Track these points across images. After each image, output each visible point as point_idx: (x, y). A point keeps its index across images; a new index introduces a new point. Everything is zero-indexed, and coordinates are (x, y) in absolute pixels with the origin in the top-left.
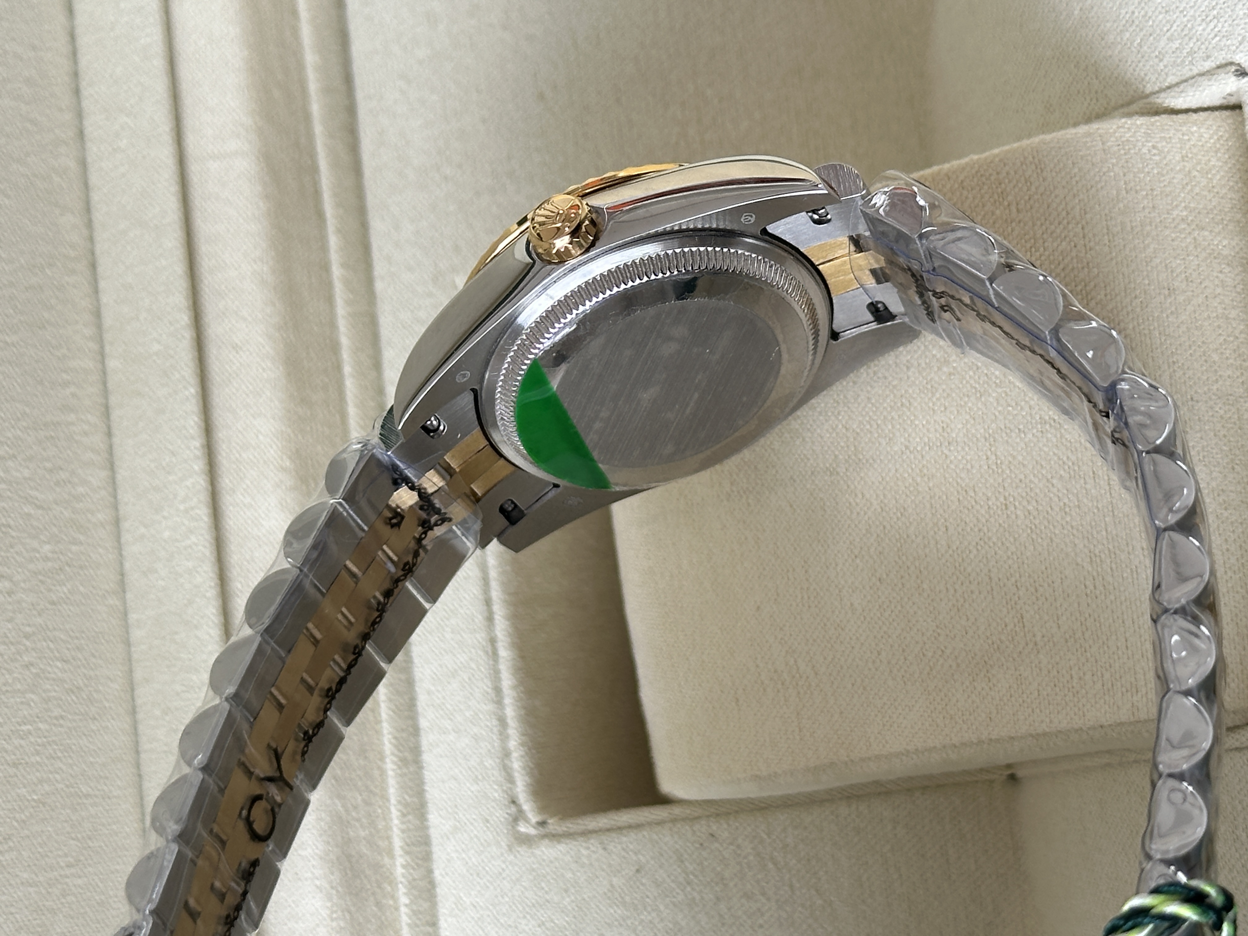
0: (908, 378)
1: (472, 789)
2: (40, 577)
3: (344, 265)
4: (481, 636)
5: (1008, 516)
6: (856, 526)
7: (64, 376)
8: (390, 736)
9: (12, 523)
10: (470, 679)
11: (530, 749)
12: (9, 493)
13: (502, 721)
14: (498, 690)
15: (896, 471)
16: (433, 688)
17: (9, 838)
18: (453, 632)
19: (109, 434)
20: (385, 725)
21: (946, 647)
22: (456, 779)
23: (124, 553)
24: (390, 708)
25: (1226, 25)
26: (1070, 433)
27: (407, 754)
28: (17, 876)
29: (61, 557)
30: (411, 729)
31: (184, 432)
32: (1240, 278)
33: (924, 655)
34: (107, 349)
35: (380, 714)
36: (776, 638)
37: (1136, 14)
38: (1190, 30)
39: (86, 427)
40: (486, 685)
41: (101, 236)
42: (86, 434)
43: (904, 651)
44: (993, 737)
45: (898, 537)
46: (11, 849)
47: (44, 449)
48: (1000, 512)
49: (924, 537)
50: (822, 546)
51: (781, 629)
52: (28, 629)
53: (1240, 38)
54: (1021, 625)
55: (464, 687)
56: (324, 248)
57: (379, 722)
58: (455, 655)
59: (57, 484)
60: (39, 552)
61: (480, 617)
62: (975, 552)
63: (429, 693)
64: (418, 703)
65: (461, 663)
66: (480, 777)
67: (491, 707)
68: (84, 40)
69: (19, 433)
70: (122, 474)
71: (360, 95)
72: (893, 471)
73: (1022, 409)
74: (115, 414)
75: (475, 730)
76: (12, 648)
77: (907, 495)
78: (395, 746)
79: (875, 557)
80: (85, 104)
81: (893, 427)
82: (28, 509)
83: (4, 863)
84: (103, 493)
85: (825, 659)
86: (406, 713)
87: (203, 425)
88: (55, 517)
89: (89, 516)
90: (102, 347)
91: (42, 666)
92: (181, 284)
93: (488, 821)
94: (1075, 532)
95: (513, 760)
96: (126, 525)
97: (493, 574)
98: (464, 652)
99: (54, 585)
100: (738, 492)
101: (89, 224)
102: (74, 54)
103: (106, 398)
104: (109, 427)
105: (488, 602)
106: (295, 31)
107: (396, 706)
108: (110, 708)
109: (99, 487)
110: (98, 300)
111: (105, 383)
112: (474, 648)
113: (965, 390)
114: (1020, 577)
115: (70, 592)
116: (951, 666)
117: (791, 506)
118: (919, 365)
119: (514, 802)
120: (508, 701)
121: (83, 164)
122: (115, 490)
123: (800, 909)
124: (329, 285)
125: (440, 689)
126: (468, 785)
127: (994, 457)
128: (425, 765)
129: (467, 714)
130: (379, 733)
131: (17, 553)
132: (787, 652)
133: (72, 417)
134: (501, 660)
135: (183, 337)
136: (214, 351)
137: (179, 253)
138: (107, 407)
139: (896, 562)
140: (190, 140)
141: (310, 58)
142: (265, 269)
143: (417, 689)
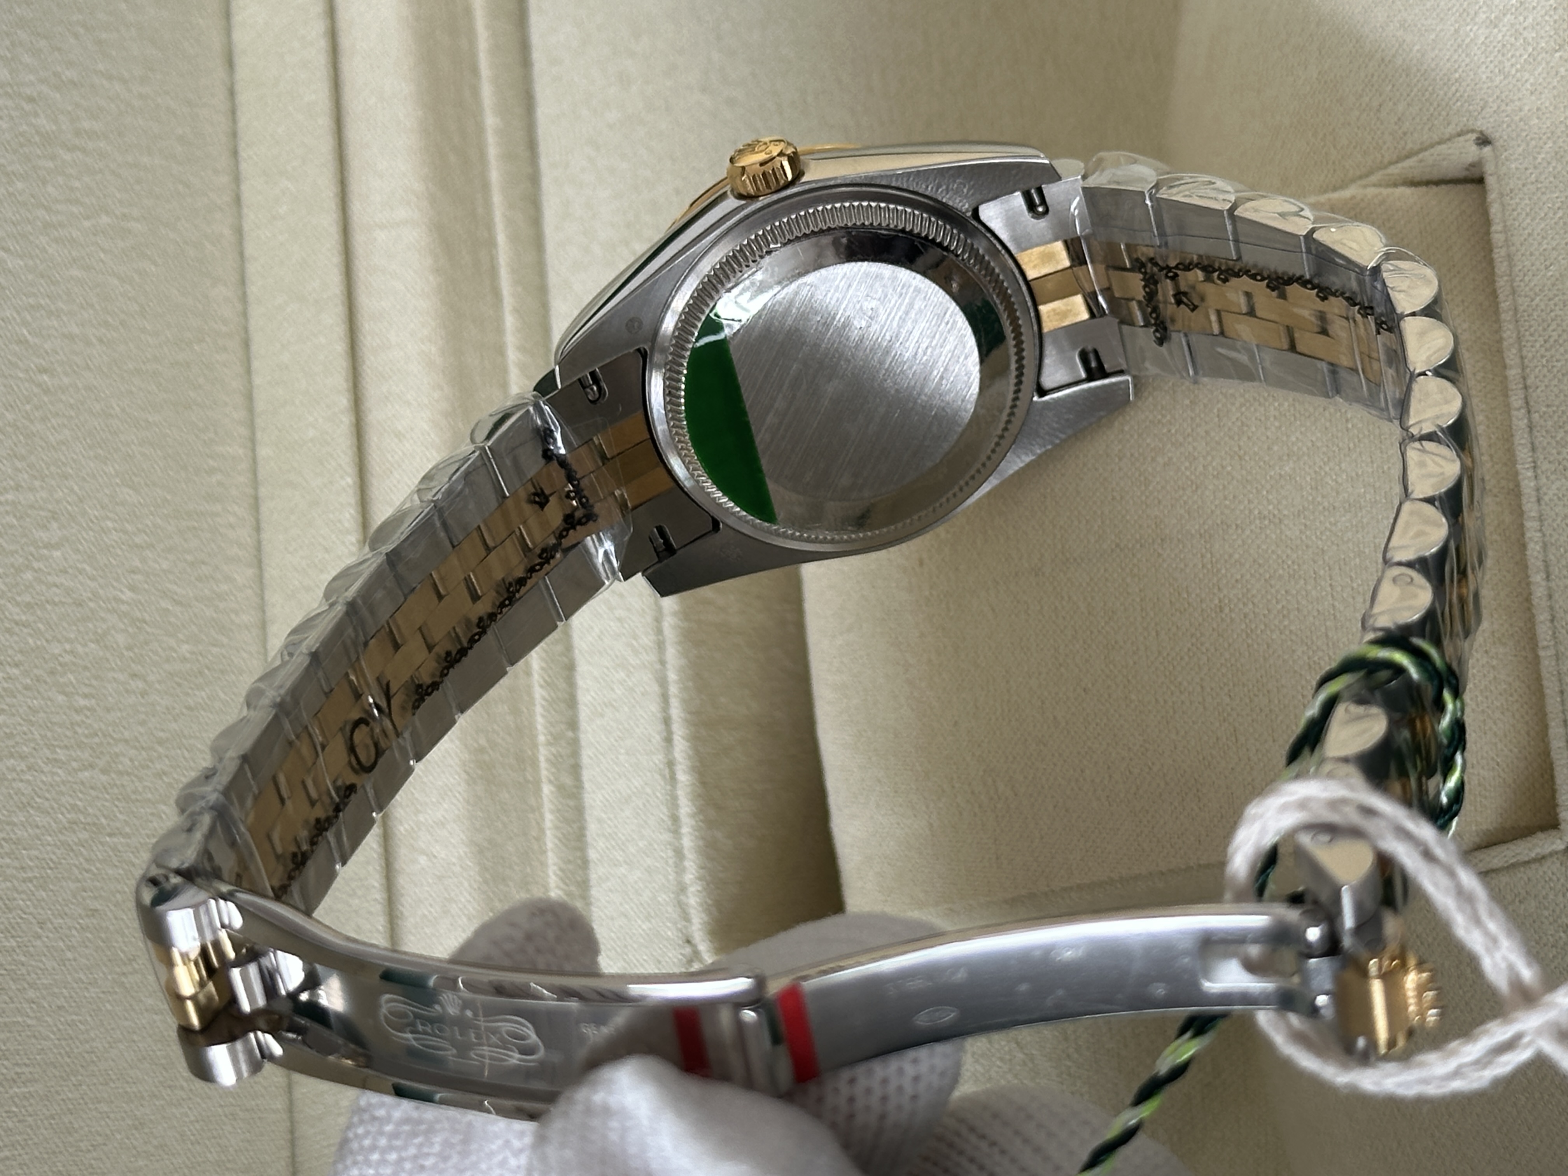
0: (1120, 469)
1: (644, 927)
2: (177, 679)
3: (521, 349)
4: (659, 759)
5: (1222, 620)
6: (1062, 632)
7: (211, 462)
8: (555, 868)
9: (147, 618)
10: (644, 805)
11: (708, 885)
12: (146, 586)
13: (679, 853)
14: (675, 819)
15: (1106, 570)
16: (604, 816)
17: (135, 960)
18: (627, 754)
19: (258, 529)
20: (550, 854)
21: (1153, 764)
22: (626, 916)
24: (556, 837)
25: (1468, 89)
26: (1290, 529)
27: (573, 888)
28: (141, 1001)
29: (200, 658)
30: (579, 862)
31: (338, 525)
32: (1480, 364)
33: (1130, 772)
34: (259, 435)
35: (545, 844)
36: (973, 755)
37: (1375, 78)
38: (1431, 94)
39: (232, 519)
40: (663, 813)
41: (256, 312)
42: (232, 527)
43: (1109, 768)
44: (1202, 862)
45: (1105, 643)
46: (135, 972)
47: (185, 540)
48: (1214, 615)
49: (1132, 644)
50: (1025, 653)
51: (979, 746)
52: (161, 734)
53: (1482, 103)
54: (1234, 739)
55: (638, 814)
56: (500, 330)
57: (544, 852)
58: (630, 780)
59: (199, 579)
60: (175, 651)
61: (658, 737)
62: (1186, 658)
63: (600, 821)
64: (588, 833)
65: (636, 788)
66: (653, 914)
67: (667, 837)
68: (244, 97)
69: (159, 521)
70: (271, 572)
72: (1102, 571)
73: (1240, 502)
74: (264, 509)
75: (649, 861)
76: (143, 753)
77: (1116, 598)
78: (561, 879)
79: (1081, 665)
80: (243, 166)
81: (1103, 522)
82: (165, 604)
83: (128, 986)
84: (249, 592)
85: (1025, 778)
86: (574, 843)
87: (360, 519)
88: (195, 615)
89: (233, 616)
90: (253, 433)
91: (175, 776)
92: (341, 364)
93: (659, 962)
94: (1294, 638)
95: (690, 895)
97: (673, 690)
98: (639, 776)
99: (192, 689)
100: (938, 596)
101: (244, 298)
102: (233, 112)
103: (256, 489)
104: (258, 521)
105: (667, 721)
106: (476, 92)
109: (245, 586)
110: (250, 382)
111: (255, 473)
112: (650, 771)
113: (1180, 483)
114: (1234, 685)
115: (209, 698)
116: (1158, 785)
117: (993, 610)
118: (1132, 455)
119: (688, 942)
120: (686, 829)
121: (239, 232)
122: (262, 590)
123: (998, 1063)
125: (612, 816)
126: (639, 922)
127: (1209, 556)
128: (593, 900)
129: (641, 844)
130: (544, 864)
131: (151, 650)
132: (985, 771)
133: (218, 507)
134: (679, 785)
135: (342, 422)
136: (375, 439)
137: (340, 330)
138: (256, 498)
139: (1102, 670)
140: (356, 207)
141: (491, 121)
142: (434, 349)
143: (587, 817)
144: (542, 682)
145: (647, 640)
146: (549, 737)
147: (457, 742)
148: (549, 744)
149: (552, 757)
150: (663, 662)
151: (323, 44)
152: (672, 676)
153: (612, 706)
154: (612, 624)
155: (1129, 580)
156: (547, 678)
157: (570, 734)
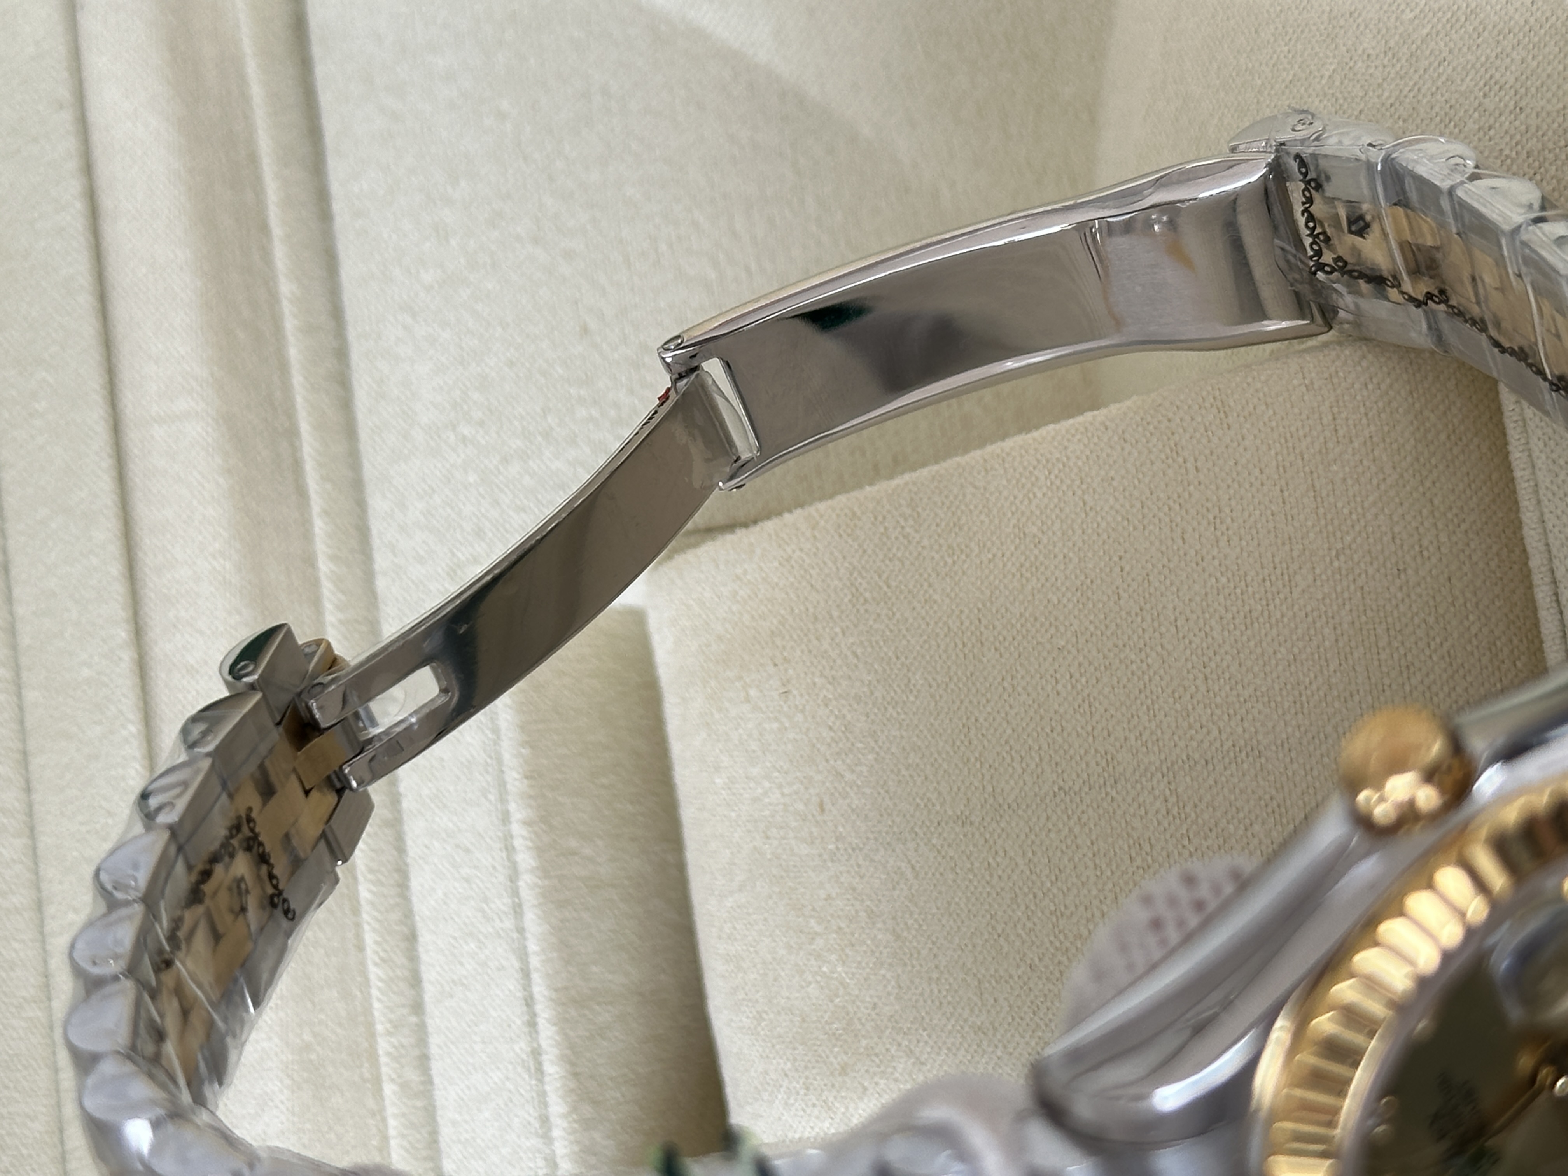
3: (333, 558)
4: (522, 1046)
6: (998, 894)
10: (506, 1105)
13: (550, 1161)
14: (544, 1120)
15: (1048, 818)
16: (458, 1118)
18: (483, 1042)
19: (28, 789)
23: (48, 947)
34: (25, 675)
40: (529, 1113)
45: (1053, 908)
50: (955, 921)
55: (499, 1115)
56: (307, 536)
58: (486, 1073)
61: (519, 1021)
63: (454, 1124)
65: (495, 1083)
67: (535, 1142)
70: (45, 841)
71: (352, 334)
72: (1044, 819)
74: (36, 762)
77: (1062, 852)
79: (1024, 936)
84: (20, 868)
86: (424, 1153)
90: (18, 675)
92: (118, 590)
96: (50, 910)
97: (535, 962)
98: (498, 1068)
100: (846, 850)
103: (24, 741)
104: (28, 781)
105: (529, 1001)
107: (410, 1143)
108: (30, 1156)
109: (14, 861)
110: (12, 614)
111: (22, 722)
112: (511, 1063)
117: (913, 868)
120: (560, 1129)
122: (36, 864)
124: (315, 584)
125: (468, 1118)
127: (1174, 799)
129: (504, 1152)
134: (547, 1079)
135: (120, 659)
136: (163, 675)
137: (114, 549)
138: (25, 754)
139: (1051, 943)
140: (128, 399)
141: (286, 288)
142: (228, 565)
143: (439, 1119)
144: (378, 960)
145: (502, 903)
146: (388, 1026)
147: (276, 1040)
148: (389, 1033)
149: (391, 1050)
150: (521, 930)
151: (79, 206)
152: (533, 946)
153: (463, 985)
154: (457, 885)
155: (1077, 830)
156: (382, 954)
157: (414, 1019)
